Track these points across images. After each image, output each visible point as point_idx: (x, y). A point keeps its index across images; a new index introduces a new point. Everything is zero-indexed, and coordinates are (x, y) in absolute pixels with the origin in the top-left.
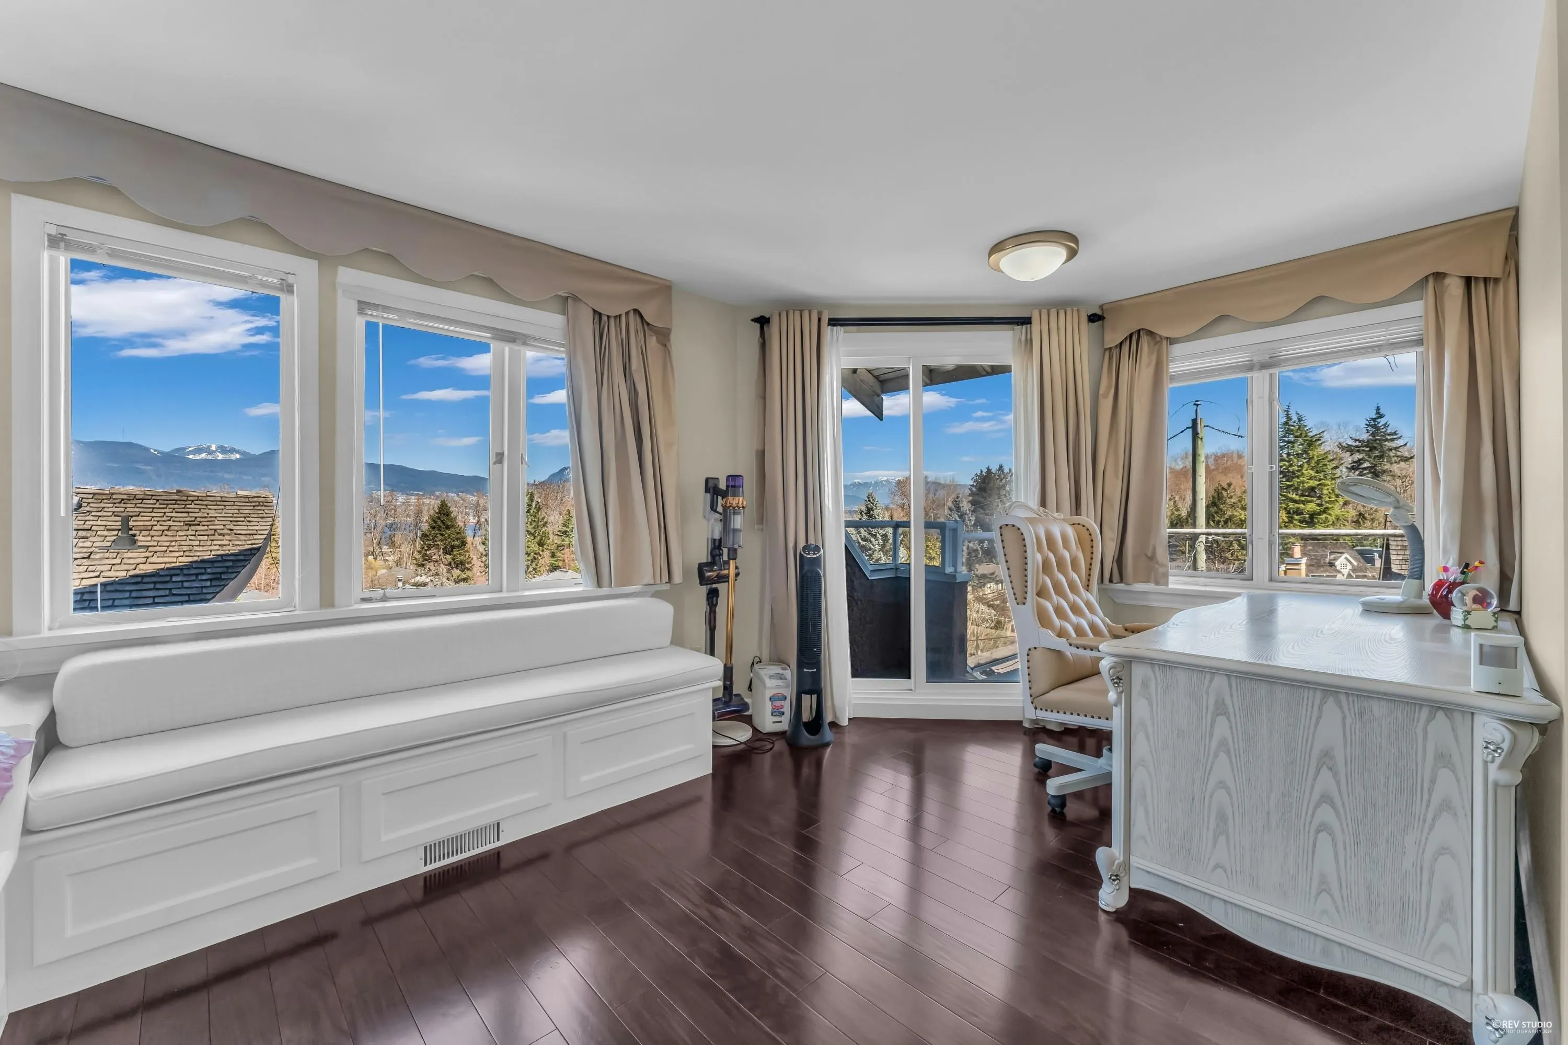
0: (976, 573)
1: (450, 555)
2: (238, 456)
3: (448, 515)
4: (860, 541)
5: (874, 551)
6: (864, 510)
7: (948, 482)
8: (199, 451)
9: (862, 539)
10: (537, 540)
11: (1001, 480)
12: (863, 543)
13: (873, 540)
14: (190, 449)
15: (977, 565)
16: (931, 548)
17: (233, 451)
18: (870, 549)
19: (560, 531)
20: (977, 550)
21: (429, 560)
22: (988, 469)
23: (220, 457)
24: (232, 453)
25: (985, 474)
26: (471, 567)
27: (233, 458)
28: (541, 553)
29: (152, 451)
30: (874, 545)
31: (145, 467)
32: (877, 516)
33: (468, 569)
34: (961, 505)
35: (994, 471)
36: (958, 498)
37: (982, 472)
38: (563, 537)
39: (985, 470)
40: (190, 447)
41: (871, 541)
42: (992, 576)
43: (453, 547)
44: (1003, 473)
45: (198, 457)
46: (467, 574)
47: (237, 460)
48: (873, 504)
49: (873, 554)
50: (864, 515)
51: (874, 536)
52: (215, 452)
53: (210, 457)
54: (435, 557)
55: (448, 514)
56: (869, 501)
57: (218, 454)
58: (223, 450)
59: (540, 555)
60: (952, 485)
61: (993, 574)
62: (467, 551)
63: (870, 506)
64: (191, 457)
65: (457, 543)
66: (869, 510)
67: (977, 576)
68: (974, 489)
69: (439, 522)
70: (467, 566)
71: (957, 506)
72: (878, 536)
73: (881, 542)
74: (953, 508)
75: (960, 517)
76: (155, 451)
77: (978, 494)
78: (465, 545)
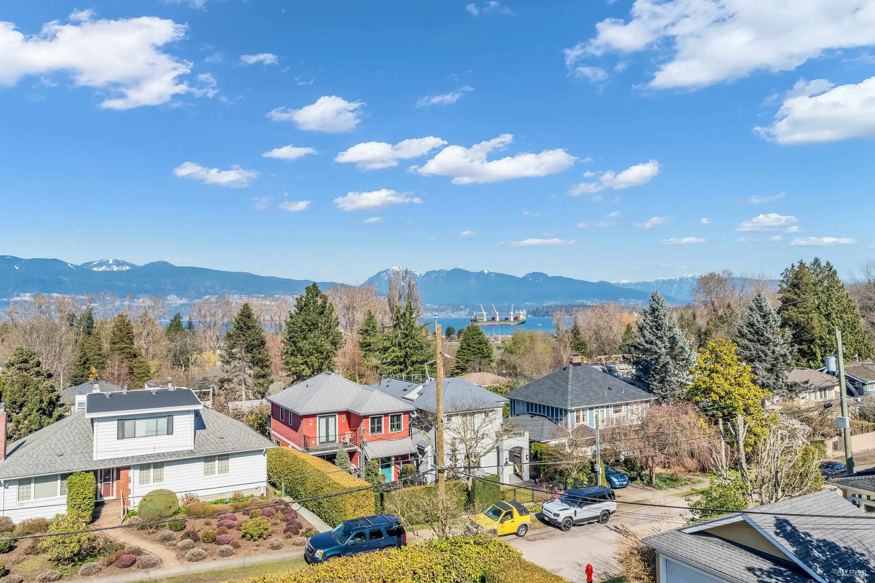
0: (785, 381)
1: (250, 353)
2: (128, 268)
3: (249, 318)
4: (644, 344)
5: (660, 355)
6: (648, 310)
7: (757, 278)
8: (101, 264)
9: (646, 342)
10: (330, 338)
11: (817, 275)
12: (648, 346)
13: (659, 342)
14: (95, 263)
15: (785, 372)
16: (726, 354)
17: (124, 263)
18: (656, 352)
19: (362, 330)
20: (785, 355)
21: (235, 359)
22: (801, 263)
23: (115, 269)
24: (124, 265)
25: (797, 269)
26: (270, 364)
27: (124, 270)
28: (335, 351)
29: (69, 265)
30: (660, 349)
31: (64, 278)
32: (662, 317)
33: (267, 366)
34: (763, 304)
35: (808, 265)
36: (759, 296)
37: (793, 266)
38: (365, 335)
39: (797, 265)
40: (95, 262)
41: (656, 345)
42: (806, 385)
43: (254, 347)
44: (820, 267)
45: (100, 269)
46: (266, 370)
47: (127, 271)
48: (658, 304)
49: (659, 358)
50: (648, 316)
51: (660, 338)
52: (112, 265)
53: (108, 269)
54: (238, 355)
55: (249, 316)
56: (654, 300)
57: (114, 266)
58: (117, 263)
59: (334, 354)
60: (761, 281)
61: (806, 382)
62: (266, 350)
63: (655, 306)
64: (95, 269)
65: (256, 342)
66: (654, 310)
67: (786, 385)
68: (785, 286)
69: (242, 324)
70: (268, 363)
71: (759, 305)
72: (665, 339)
73: (668, 345)
74: (754, 307)
75: (764, 317)
76: (72, 265)
77: (789, 291)
78: (264, 344)
